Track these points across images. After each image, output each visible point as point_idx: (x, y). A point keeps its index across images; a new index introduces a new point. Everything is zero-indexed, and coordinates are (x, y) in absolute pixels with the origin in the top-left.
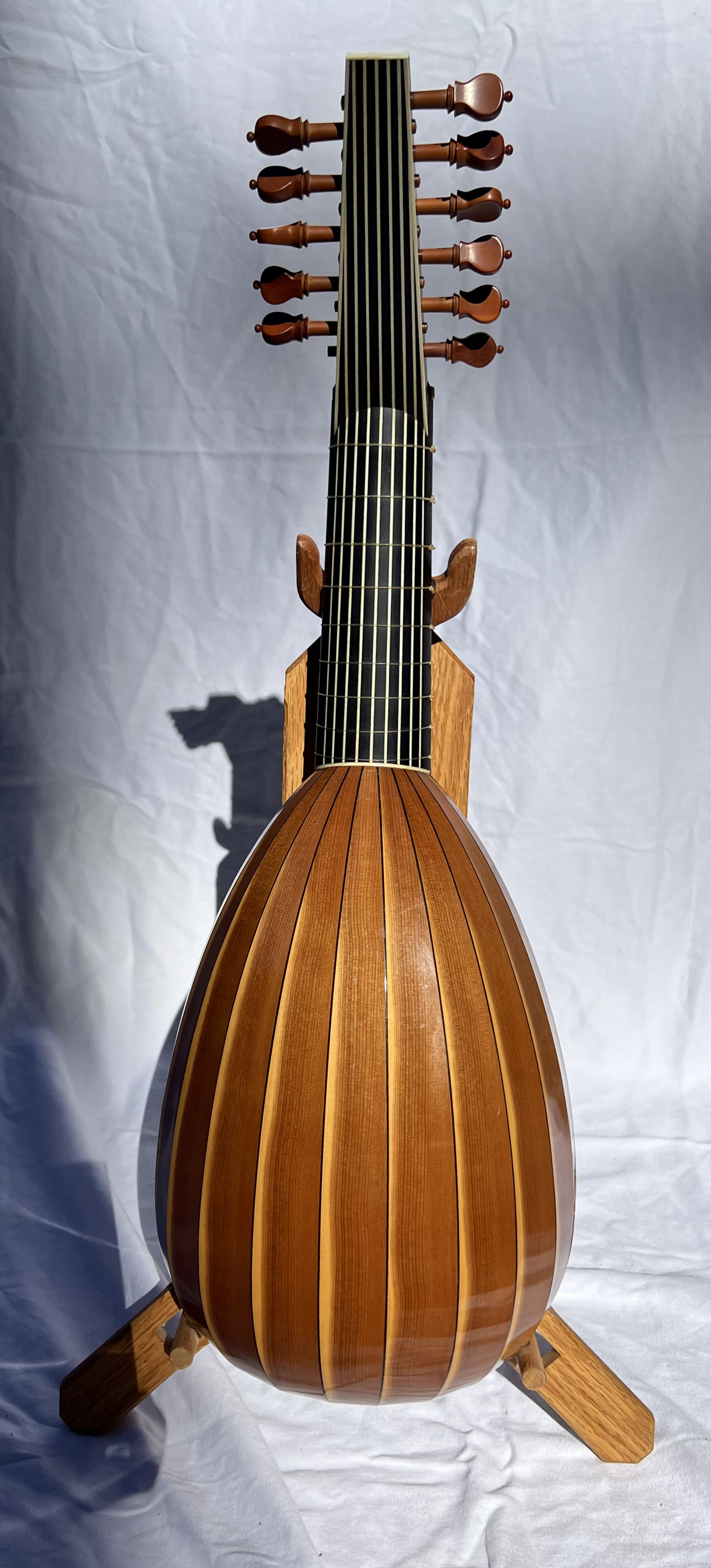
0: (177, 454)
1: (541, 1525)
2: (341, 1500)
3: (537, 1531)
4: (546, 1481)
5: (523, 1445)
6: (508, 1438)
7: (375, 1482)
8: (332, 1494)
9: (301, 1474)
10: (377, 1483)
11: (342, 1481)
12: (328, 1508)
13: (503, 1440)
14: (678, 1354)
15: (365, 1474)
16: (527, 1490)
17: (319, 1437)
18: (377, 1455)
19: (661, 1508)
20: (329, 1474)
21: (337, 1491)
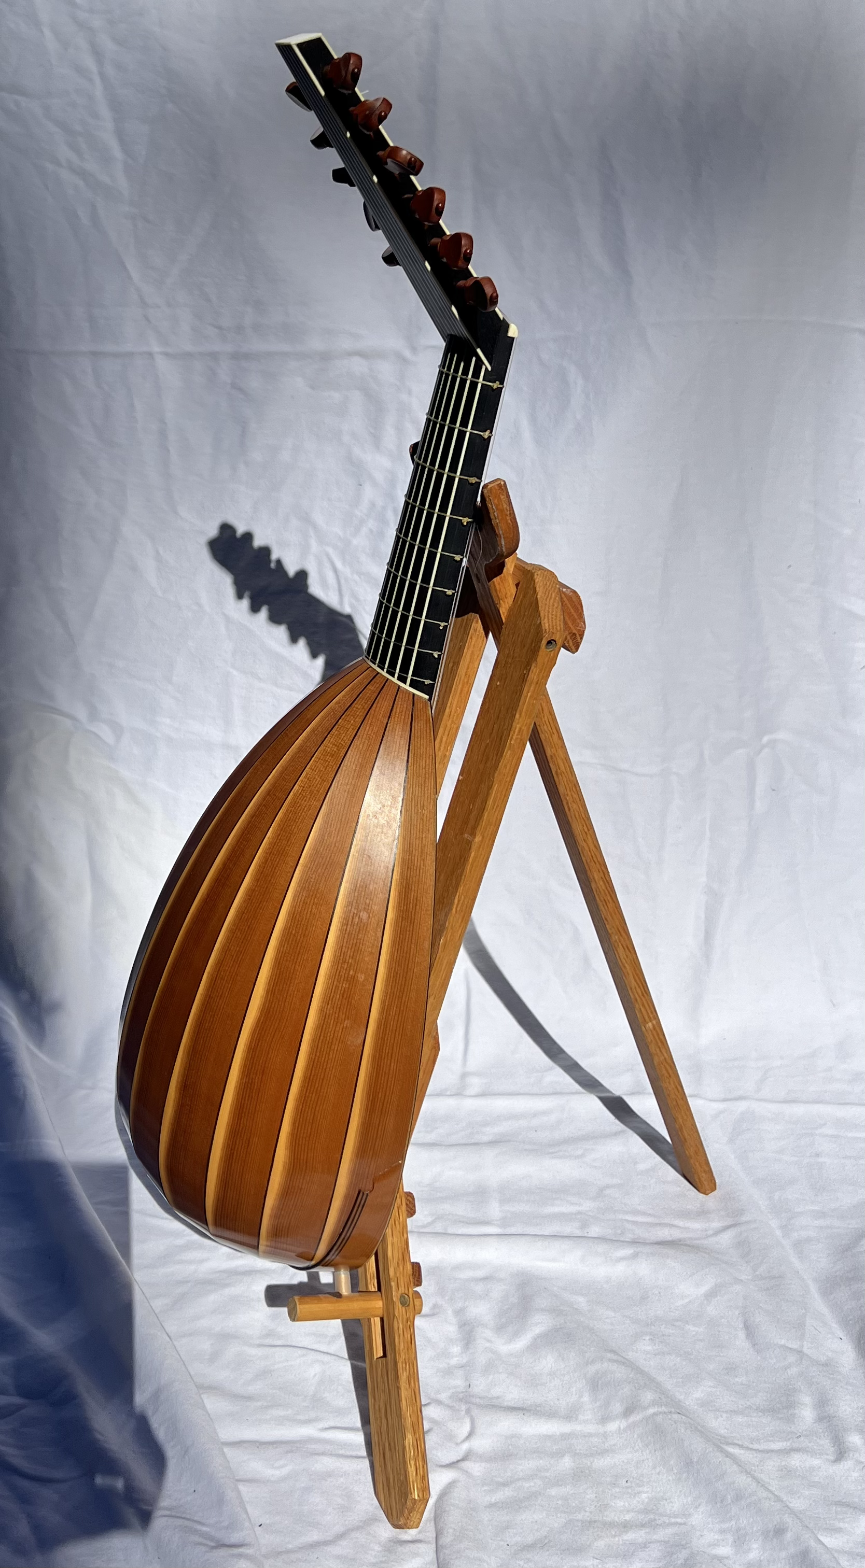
0: (131, 355)
1: (495, 1500)
2: (285, 1471)
3: (491, 1506)
4: (504, 1455)
5: (483, 1419)
6: (468, 1411)
7: (323, 1454)
8: (276, 1465)
9: (245, 1445)
10: (325, 1455)
11: (287, 1452)
12: (272, 1479)
13: (463, 1413)
14: (663, 1327)
15: (313, 1446)
16: (483, 1465)
17: (267, 1407)
18: (327, 1427)
19: (627, 1485)
20: (275, 1446)
21: (281, 1462)
